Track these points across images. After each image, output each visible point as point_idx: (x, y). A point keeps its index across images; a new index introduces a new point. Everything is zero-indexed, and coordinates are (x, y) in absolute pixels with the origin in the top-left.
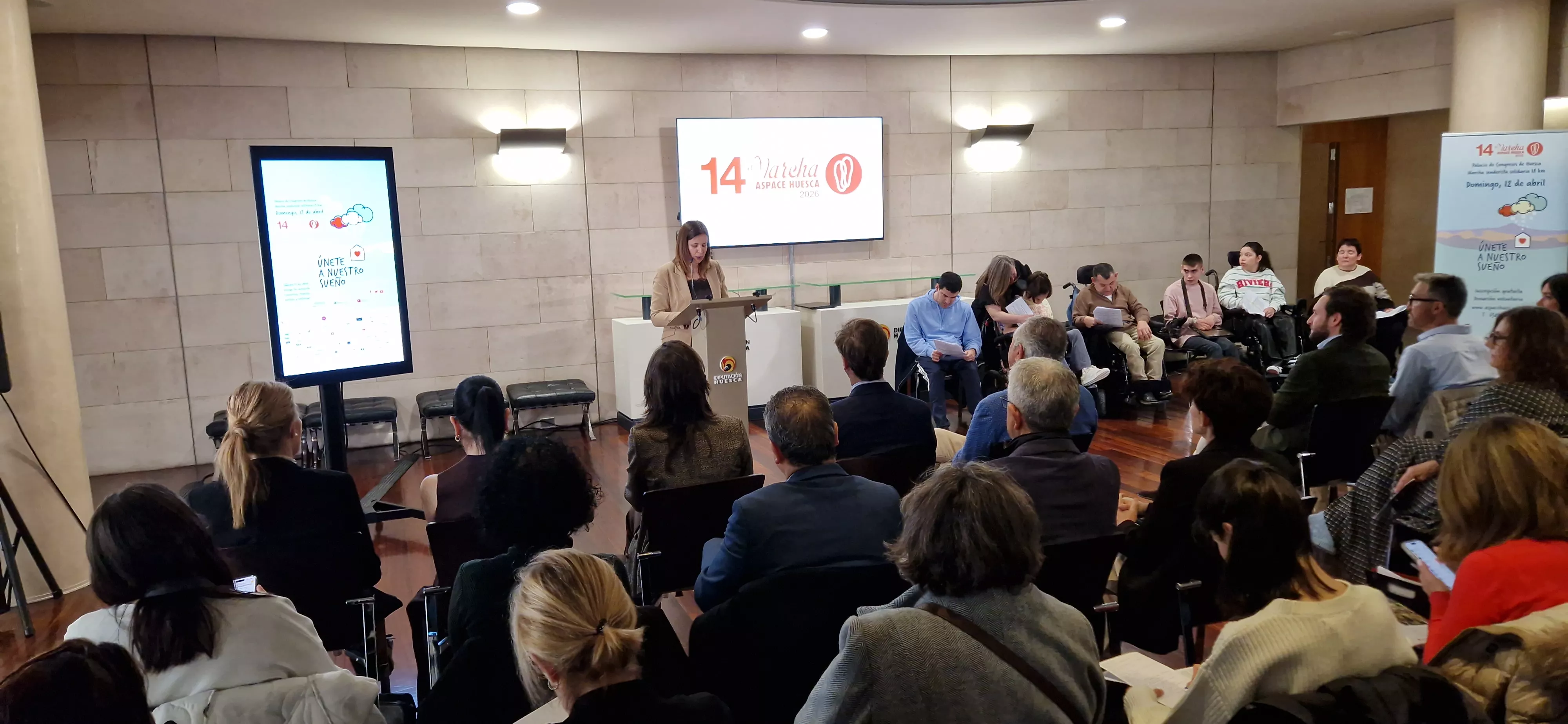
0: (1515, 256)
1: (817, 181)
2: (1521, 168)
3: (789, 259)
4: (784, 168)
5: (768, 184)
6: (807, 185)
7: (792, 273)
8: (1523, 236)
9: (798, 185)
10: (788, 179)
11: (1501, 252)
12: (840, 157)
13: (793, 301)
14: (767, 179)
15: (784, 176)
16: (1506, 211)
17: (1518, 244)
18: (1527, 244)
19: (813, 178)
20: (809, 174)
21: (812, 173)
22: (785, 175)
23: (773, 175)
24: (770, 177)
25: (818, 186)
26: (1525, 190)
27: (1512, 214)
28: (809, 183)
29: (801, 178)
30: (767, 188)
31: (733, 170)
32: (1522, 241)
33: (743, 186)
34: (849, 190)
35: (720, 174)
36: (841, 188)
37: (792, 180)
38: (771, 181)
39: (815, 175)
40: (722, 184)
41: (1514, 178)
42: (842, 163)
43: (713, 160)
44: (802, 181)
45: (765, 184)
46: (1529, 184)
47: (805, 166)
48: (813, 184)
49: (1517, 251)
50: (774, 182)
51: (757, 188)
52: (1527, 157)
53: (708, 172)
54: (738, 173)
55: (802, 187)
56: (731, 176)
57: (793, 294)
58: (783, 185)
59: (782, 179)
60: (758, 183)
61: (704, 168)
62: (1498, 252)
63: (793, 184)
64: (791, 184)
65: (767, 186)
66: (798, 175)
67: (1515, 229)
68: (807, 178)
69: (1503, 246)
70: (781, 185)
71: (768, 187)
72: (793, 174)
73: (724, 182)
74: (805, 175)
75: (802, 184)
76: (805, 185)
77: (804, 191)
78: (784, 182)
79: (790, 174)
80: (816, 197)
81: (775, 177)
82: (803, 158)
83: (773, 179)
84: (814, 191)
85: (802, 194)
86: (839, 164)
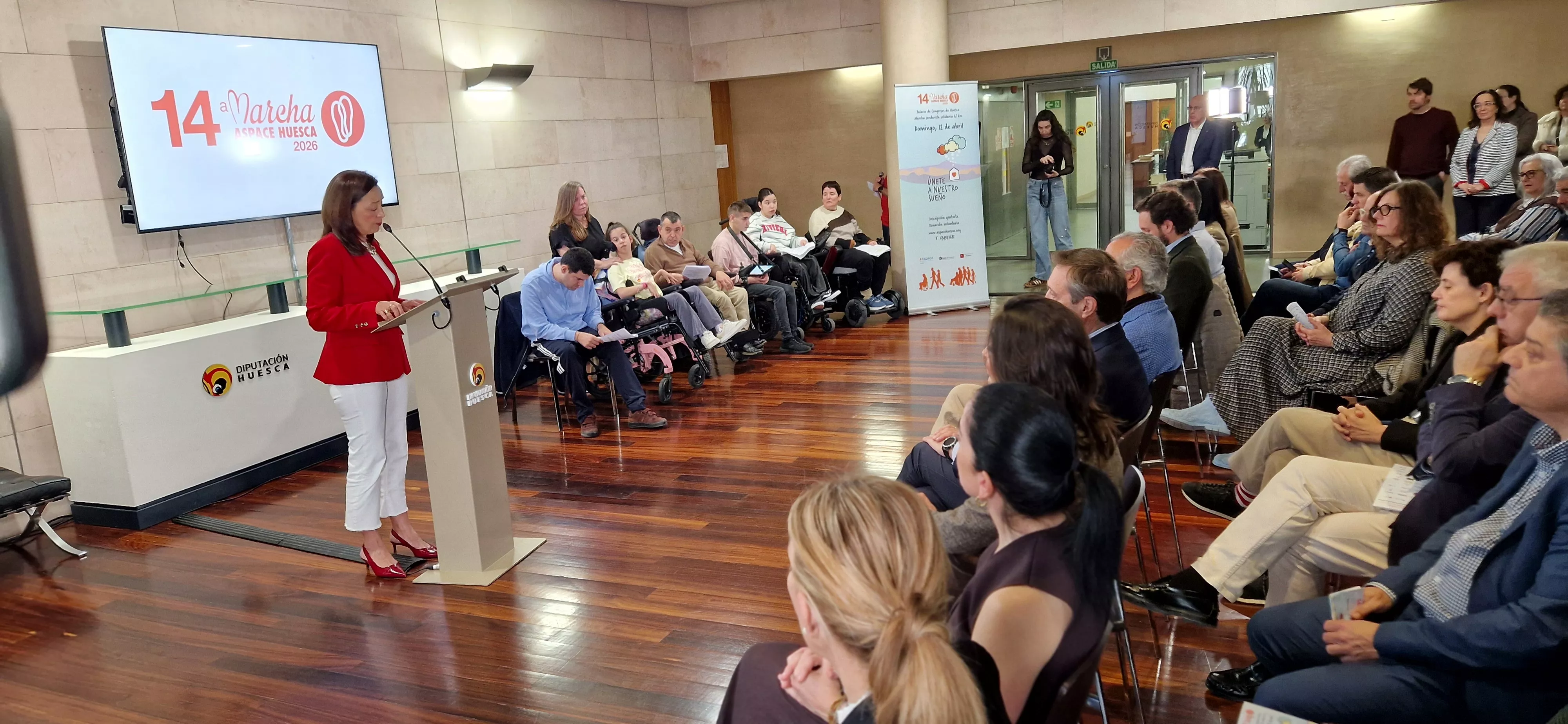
0: (951, 187)
1: (312, 127)
2: (948, 114)
4: (268, 108)
5: (250, 131)
6: (301, 134)
7: (292, 256)
8: (954, 170)
9: (290, 134)
10: (276, 125)
11: (942, 185)
12: (337, 95)
14: (249, 125)
15: (270, 120)
16: (941, 151)
17: (952, 178)
18: (957, 177)
19: (307, 124)
20: (302, 118)
21: (306, 117)
22: (272, 119)
23: (255, 118)
24: (253, 122)
25: (314, 133)
26: (951, 133)
27: (945, 153)
28: (303, 130)
29: (292, 124)
30: (249, 137)
31: (200, 110)
32: (954, 174)
33: (217, 134)
35: (182, 118)
36: (343, 138)
37: (281, 125)
38: (253, 126)
39: (309, 120)
40: (185, 132)
41: (944, 122)
42: (338, 103)
43: (169, 95)
44: (295, 128)
45: (246, 132)
46: (954, 127)
47: (296, 107)
48: (308, 130)
49: (952, 184)
50: (258, 130)
52: (950, 105)
53: (163, 113)
54: (206, 114)
55: (295, 136)
56: (198, 119)
58: (270, 133)
59: (266, 123)
60: (238, 131)
61: (156, 106)
62: (940, 185)
63: (284, 132)
64: (280, 132)
65: (249, 134)
66: (288, 120)
67: (947, 165)
68: (300, 124)
69: (942, 179)
70: (268, 131)
72: (281, 117)
73: (189, 128)
74: (297, 119)
75: (295, 132)
76: (299, 133)
77: (299, 139)
78: (272, 128)
79: (278, 118)
80: (315, 147)
81: (260, 121)
82: (291, 96)
83: (257, 124)
84: (311, 139)
85: (296, 144)
86: (336, 105)
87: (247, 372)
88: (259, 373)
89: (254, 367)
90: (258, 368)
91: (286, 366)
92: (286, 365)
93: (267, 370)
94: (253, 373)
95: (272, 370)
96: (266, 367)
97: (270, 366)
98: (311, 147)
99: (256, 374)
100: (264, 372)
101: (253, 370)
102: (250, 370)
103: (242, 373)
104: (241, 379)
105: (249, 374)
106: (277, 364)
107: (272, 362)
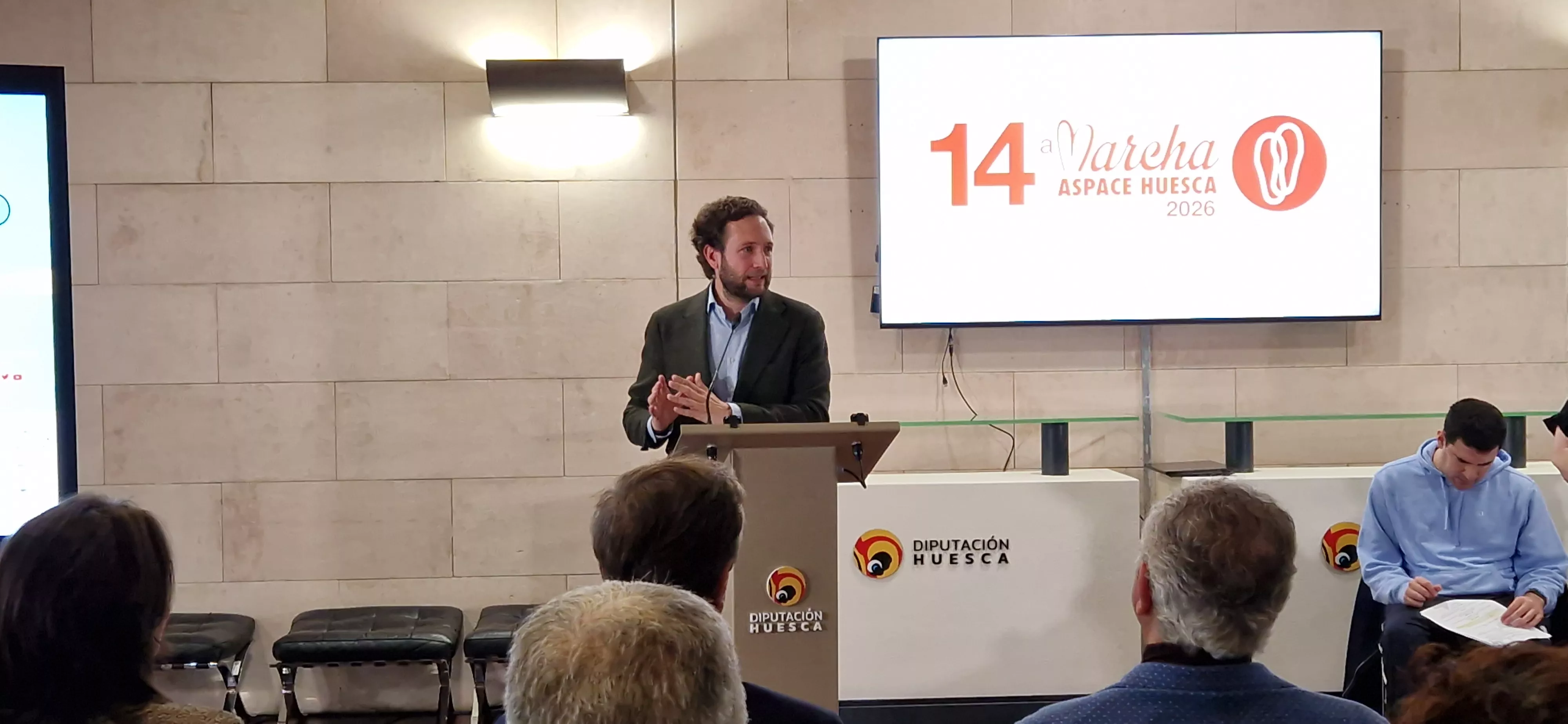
1: (1210, 179)
3: (1140, 359)
4: (1130, 147)
5: (1090, 184)
6: (1184, 189)
7: (1146, 389)
9: (1162, 189)
10: (1137, 175)
12: (1270, 123)
13: (1147, 455)
14: (1087, 172)
15: (1127, 167)
19: (1200, 172)
20: (1191, 162)
21: (1198, 161)
22: (1132, 165)
23: (1101, 162)
24: (1094, 168)
25: (1214, 190)
28: (1190, 183)
29: (1170, 172)
30: (1086, 193)
31: (1005, 151)
33: (1027, 189)
34: (1291, 202)
35: (973, 161)
36: (1272, 195)
37: (1148, 174)
38: (1096, 177)
39: (1205, 166)
40: (977, 182)
42: (1276, 137)
43: (960, 131)
44: (1173, 179)
45: (1081, 185)
47: (1182, 146)
48: (1202, 185)
50: (1103, 181)
51: (1061, 193)
53: (946, 157)
54: (1016, 159)
55: (1173, 192)
56: (1001, 165)
57: (1147, 441)
58: (1126, 186)
59: (1122, 174)
60: (1064, 181)
61: (937, 146)
63: (1150, 186)
64: (1144, 186)
65: (1087, 188)
66: (1163, 164)
68: (1186, 172)
70: (1119, 186)
71: (1090, 191)
72: (1150, 161)
73: (983, 178)
74: (1181, 164)
75: (1173, 185)
76: (1180, 188)
77: (1179, 198)
78: (1129, 179)
79: (1143, 162)
80: (1209, 211)
81: (1107, 167)
82: (1176, 127)
83: (1102, 174)
84: (1203, 198)
85: (1172, 205)
86: (1267, 143)
87: (931, 553)
88: (953, 560)
89: (945, 546)
90: (952, 551)
91: (1003, 559)
92: (1003, 555)
93: (967, 556)
94: (940, 556)
95: (977, 557)
96: (967, 552)
97: (973, 551)
98: (1201, 212)
99: (946, 559)
100: (961, 559)
101: (942, 552)
102: (937, 551)
103: (921, 552)
104: (917, 560)
105: (933, 556)
106: (987, 551)
107: (979, 545)
